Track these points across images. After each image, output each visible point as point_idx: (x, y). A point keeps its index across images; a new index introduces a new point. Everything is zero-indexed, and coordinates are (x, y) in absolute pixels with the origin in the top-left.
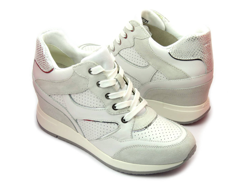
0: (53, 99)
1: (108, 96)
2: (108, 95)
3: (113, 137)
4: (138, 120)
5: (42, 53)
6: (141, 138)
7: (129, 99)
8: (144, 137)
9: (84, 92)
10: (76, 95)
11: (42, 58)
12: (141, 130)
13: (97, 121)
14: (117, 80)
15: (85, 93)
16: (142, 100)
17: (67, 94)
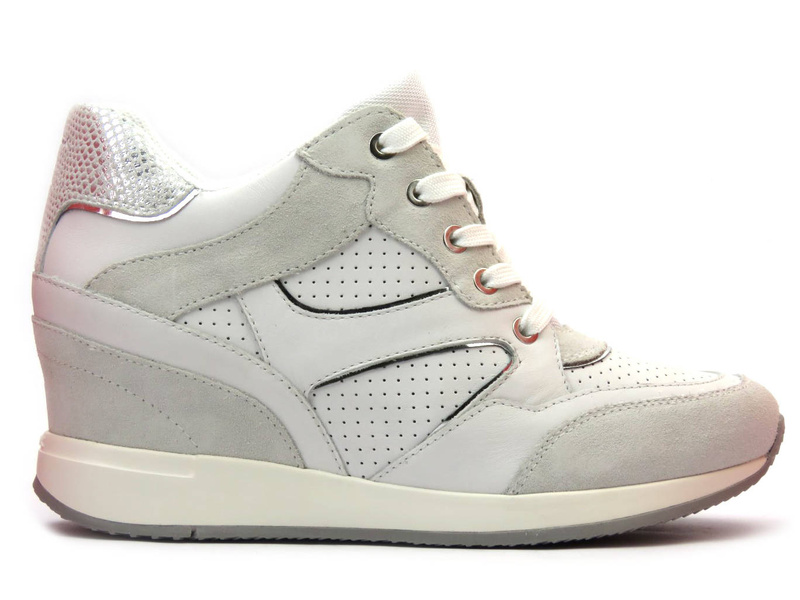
0: (192, 330)
6: (604, 385)
8: (616, 381)
9: (348, 246)
10: (310, 276)
12: (592, 361)
15: (354, 248)
17: (268, 283)
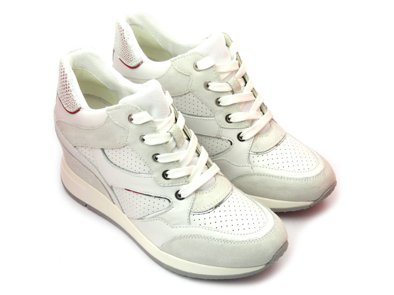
0: (79, 152)
1: (157, 159)
2: (157, 156)
3: (162, 219)
4: (200, 197)
5: (65, 83)
6: (203, 225)
7: (189, 165)
8: (208, 225)
9: (122, 147)
10: (111, 151)
11: (65, 90)
12: (204, 212)
13: (139, 193)
14: (172, 135)
15: (123, 149)
16: (211, 165)
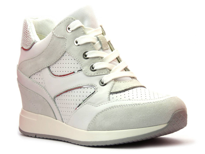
0: (33, 80)
1: (86, 56)
6: (119, 99)
8: (123, 98)
10: (55, 66)
12: (120, 92)
14: (98, 39)
15: (63, 58)
17: (46, 68)
